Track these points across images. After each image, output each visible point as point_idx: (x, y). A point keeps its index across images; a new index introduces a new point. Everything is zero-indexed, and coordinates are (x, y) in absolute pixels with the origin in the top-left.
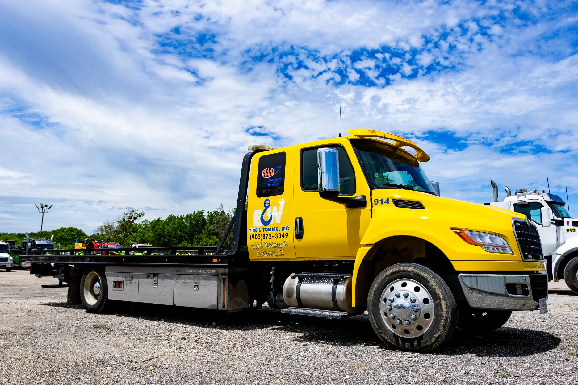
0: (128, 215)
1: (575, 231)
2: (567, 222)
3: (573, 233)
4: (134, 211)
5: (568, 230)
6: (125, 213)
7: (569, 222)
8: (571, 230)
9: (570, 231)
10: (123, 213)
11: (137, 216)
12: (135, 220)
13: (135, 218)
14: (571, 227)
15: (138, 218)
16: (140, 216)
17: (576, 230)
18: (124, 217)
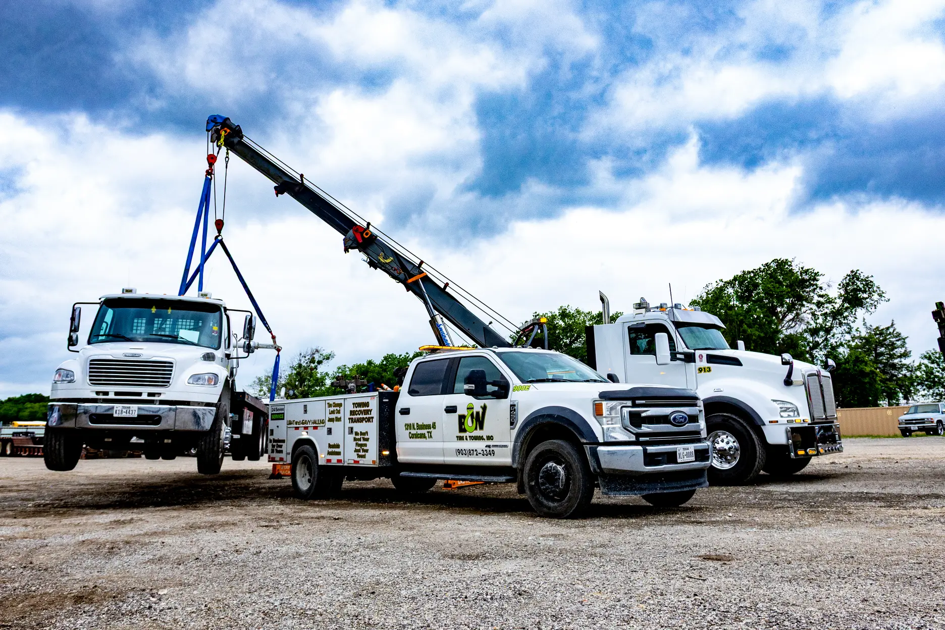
0: (307, 358)
1: (710, 371)
2: (699, 356)
3: (707, 373)
4: (317, 351)
5: (700, 370)
6: (301, 354)
7: (702, 356)
8: (704, 368)
9: (703, 372)
10: (299, 354)
11: (324, 359)
12: (319, 366)
13: (320, 362)
14: (704, 364)
15: (325, 361)
16: (328, 358)
17: (712, 369)
18: (300, 360)
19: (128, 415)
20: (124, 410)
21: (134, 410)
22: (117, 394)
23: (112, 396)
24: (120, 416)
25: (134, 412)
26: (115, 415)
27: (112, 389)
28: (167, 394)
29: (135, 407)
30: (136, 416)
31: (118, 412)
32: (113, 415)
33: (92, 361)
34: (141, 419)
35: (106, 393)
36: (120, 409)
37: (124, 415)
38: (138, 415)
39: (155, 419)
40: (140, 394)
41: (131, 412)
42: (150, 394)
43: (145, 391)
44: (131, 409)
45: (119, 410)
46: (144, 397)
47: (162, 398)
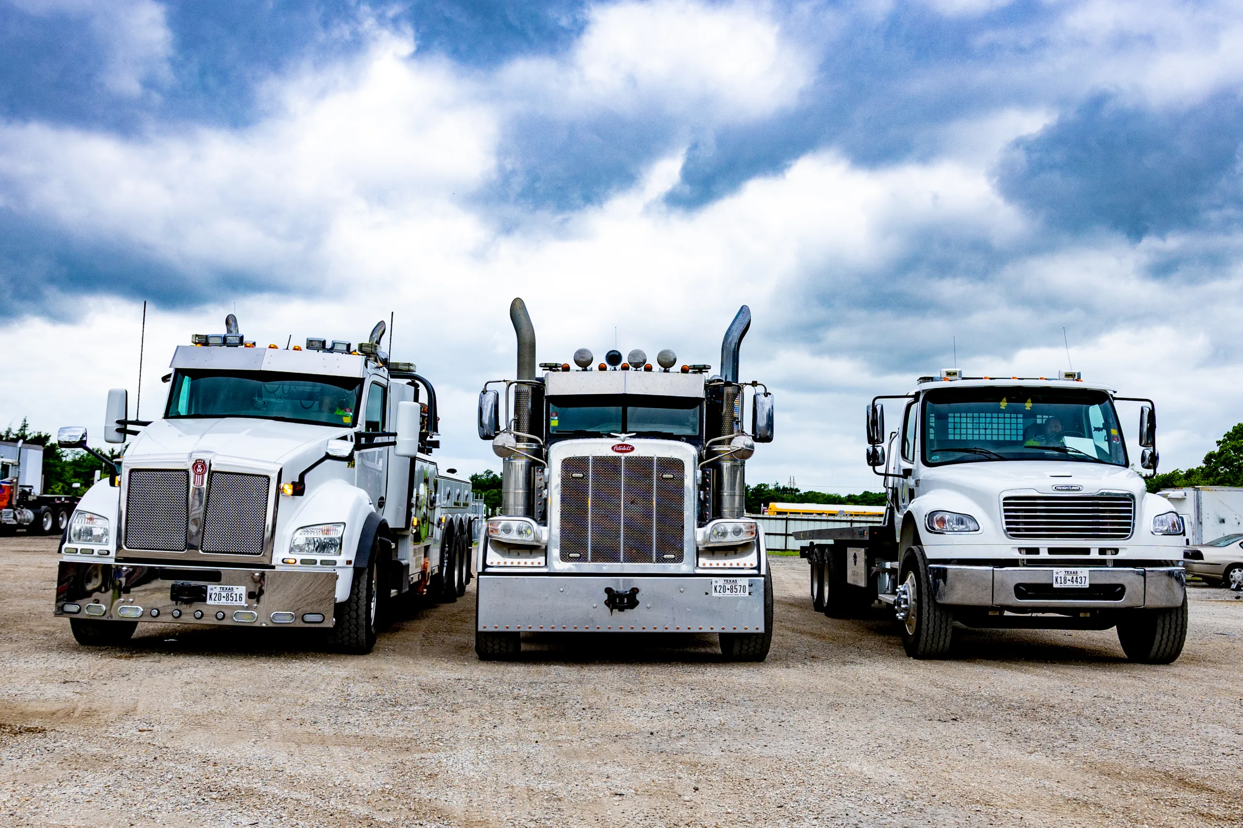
19: (1075, 585)
20: (1069, 577)
21: (1083, 577)
22: (1051, 551)
23: (1044, 555)
24: (1063, 586)
25: (1083, 579)
26: (1055, 586)
27: (1044, 545)
28: (1128, 549)
29: (1084, 572)
30: (1088, 586)
31: (1059, 580)
32: (1052, 584)
33: (1005, 499)
34: (1096, 591)
35: (1036, 551)
36: (1062, 575)
37: (1069, 585)
38: (1090, 585)
39: (1115, 591)
40: (1087, 551)
41: (1079, 580)
42: (1102, 551)
43: (1094, 545)
44: (1079, 575)
45: (1061, 577)
46: (1094, 555)
47: (1121, 556)
